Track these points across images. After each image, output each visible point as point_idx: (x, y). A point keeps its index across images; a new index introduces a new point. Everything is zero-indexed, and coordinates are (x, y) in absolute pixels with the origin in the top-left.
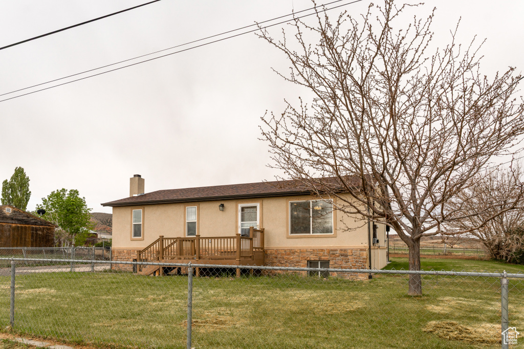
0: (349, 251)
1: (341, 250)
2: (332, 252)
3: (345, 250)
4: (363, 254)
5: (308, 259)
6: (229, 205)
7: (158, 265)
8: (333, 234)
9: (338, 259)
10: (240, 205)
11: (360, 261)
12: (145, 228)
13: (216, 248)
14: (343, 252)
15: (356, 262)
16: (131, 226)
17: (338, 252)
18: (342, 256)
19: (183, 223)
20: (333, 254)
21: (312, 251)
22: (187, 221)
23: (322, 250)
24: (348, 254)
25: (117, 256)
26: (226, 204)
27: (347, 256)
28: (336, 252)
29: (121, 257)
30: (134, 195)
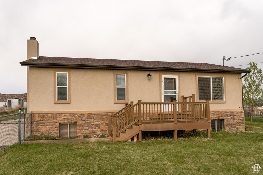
0: (235, 113)
1: (231, 112)
2: (225, 114)
3: (233, 112)
4: (242, 114)
5: (212, 118)
6: (155, 75)
7: (92, 130)
8: (224, 101)
9: (229, 118)
10: (163, 76)
11: (241, 119)
12: (71, 92)
13: (145, 111)
14: (232, 114)
15: (239, 120)
16: (55, 89)
17: (229, 113)
18: (231, 116)
19: (112, 89)
20: (226, 115)
21: (214, 112)
22: (117, 87)
23: (220, 112)
24: (235, 115)
25: (39, 121)
26: (153, 74)
27: (233, 116)
28: (228, 113)
29: (43, 121)
30: (32, 58)
